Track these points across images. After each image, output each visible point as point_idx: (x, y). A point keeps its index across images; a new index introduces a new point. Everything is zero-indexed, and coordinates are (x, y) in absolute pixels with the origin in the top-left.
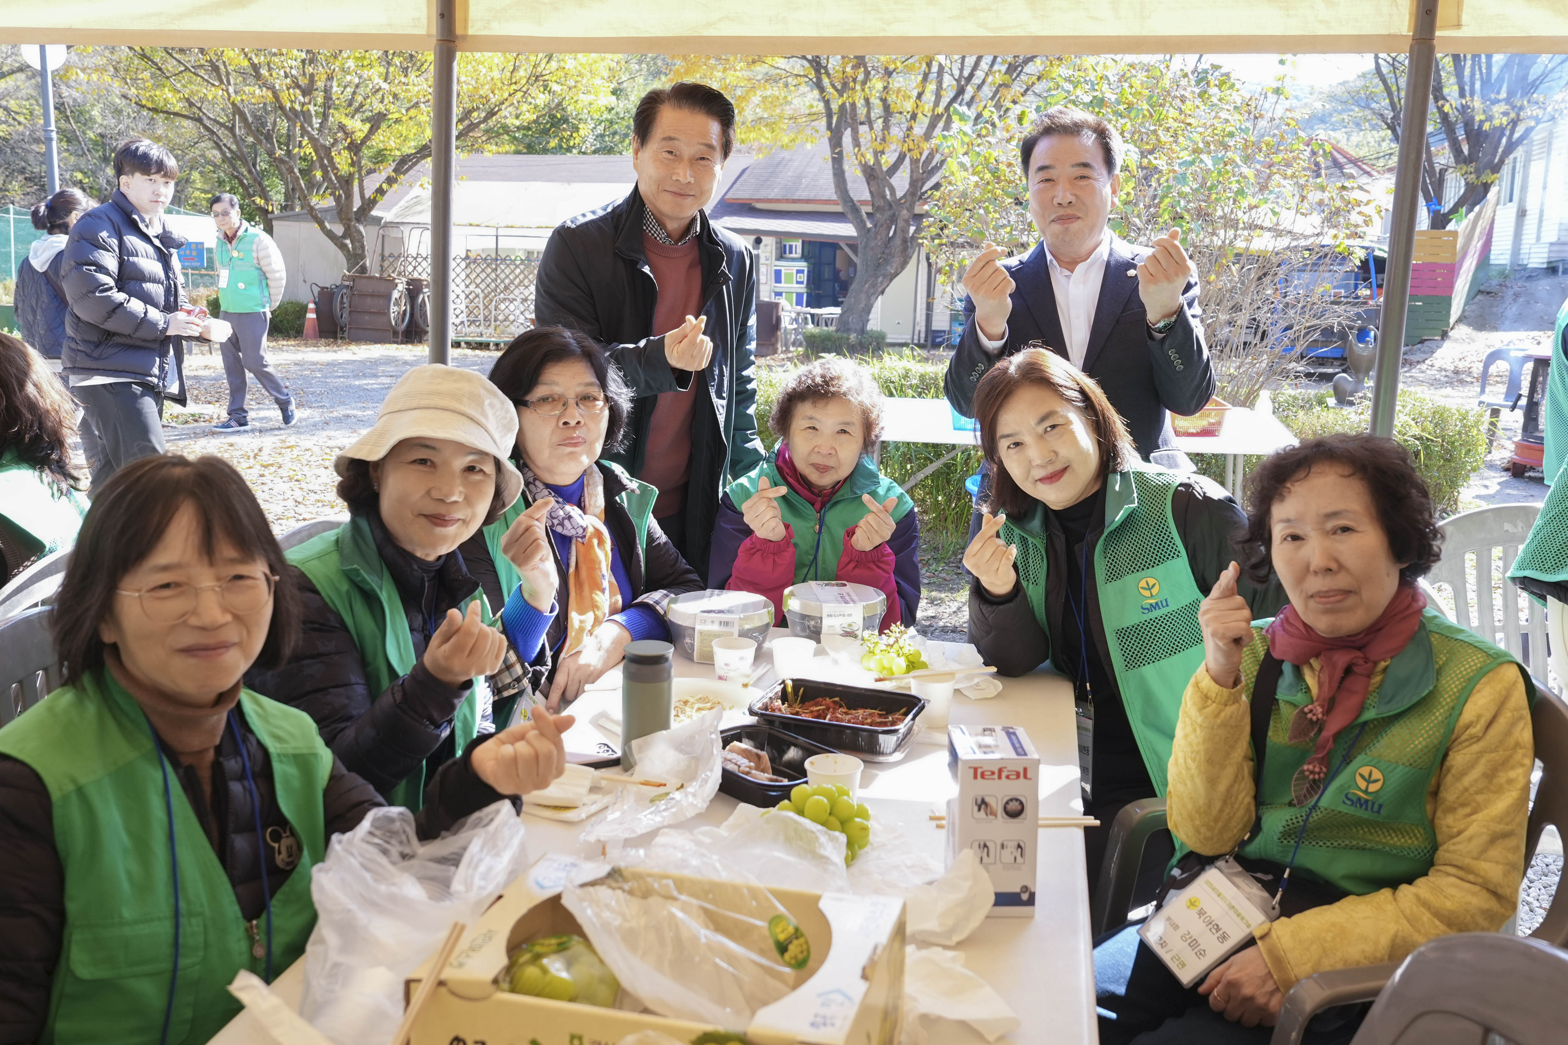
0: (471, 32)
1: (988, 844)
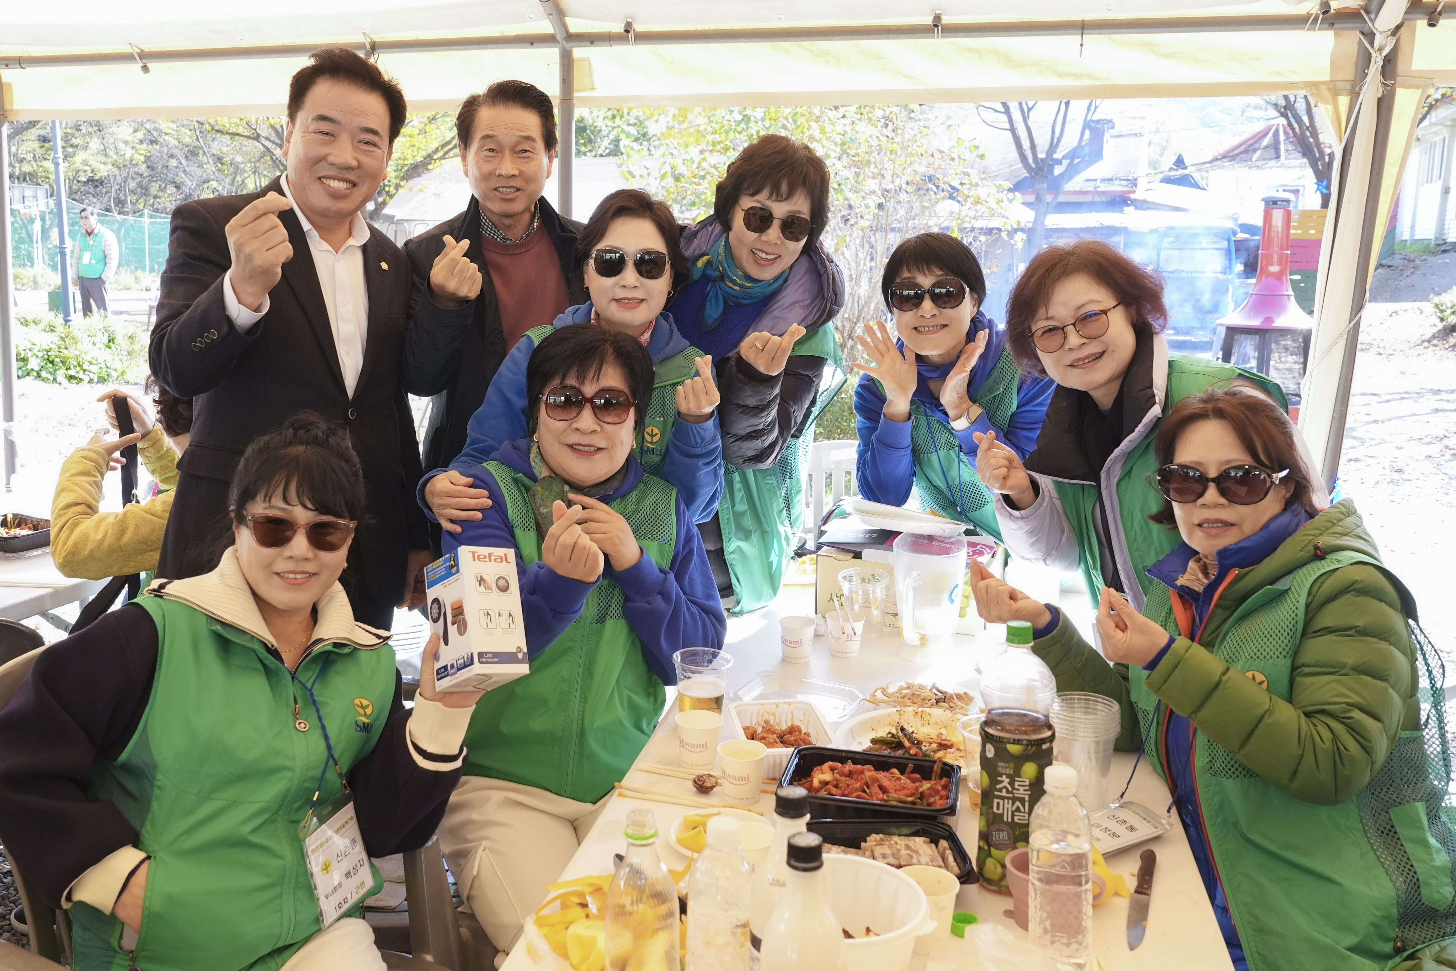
0: (15, 107)
1: (490, 612)
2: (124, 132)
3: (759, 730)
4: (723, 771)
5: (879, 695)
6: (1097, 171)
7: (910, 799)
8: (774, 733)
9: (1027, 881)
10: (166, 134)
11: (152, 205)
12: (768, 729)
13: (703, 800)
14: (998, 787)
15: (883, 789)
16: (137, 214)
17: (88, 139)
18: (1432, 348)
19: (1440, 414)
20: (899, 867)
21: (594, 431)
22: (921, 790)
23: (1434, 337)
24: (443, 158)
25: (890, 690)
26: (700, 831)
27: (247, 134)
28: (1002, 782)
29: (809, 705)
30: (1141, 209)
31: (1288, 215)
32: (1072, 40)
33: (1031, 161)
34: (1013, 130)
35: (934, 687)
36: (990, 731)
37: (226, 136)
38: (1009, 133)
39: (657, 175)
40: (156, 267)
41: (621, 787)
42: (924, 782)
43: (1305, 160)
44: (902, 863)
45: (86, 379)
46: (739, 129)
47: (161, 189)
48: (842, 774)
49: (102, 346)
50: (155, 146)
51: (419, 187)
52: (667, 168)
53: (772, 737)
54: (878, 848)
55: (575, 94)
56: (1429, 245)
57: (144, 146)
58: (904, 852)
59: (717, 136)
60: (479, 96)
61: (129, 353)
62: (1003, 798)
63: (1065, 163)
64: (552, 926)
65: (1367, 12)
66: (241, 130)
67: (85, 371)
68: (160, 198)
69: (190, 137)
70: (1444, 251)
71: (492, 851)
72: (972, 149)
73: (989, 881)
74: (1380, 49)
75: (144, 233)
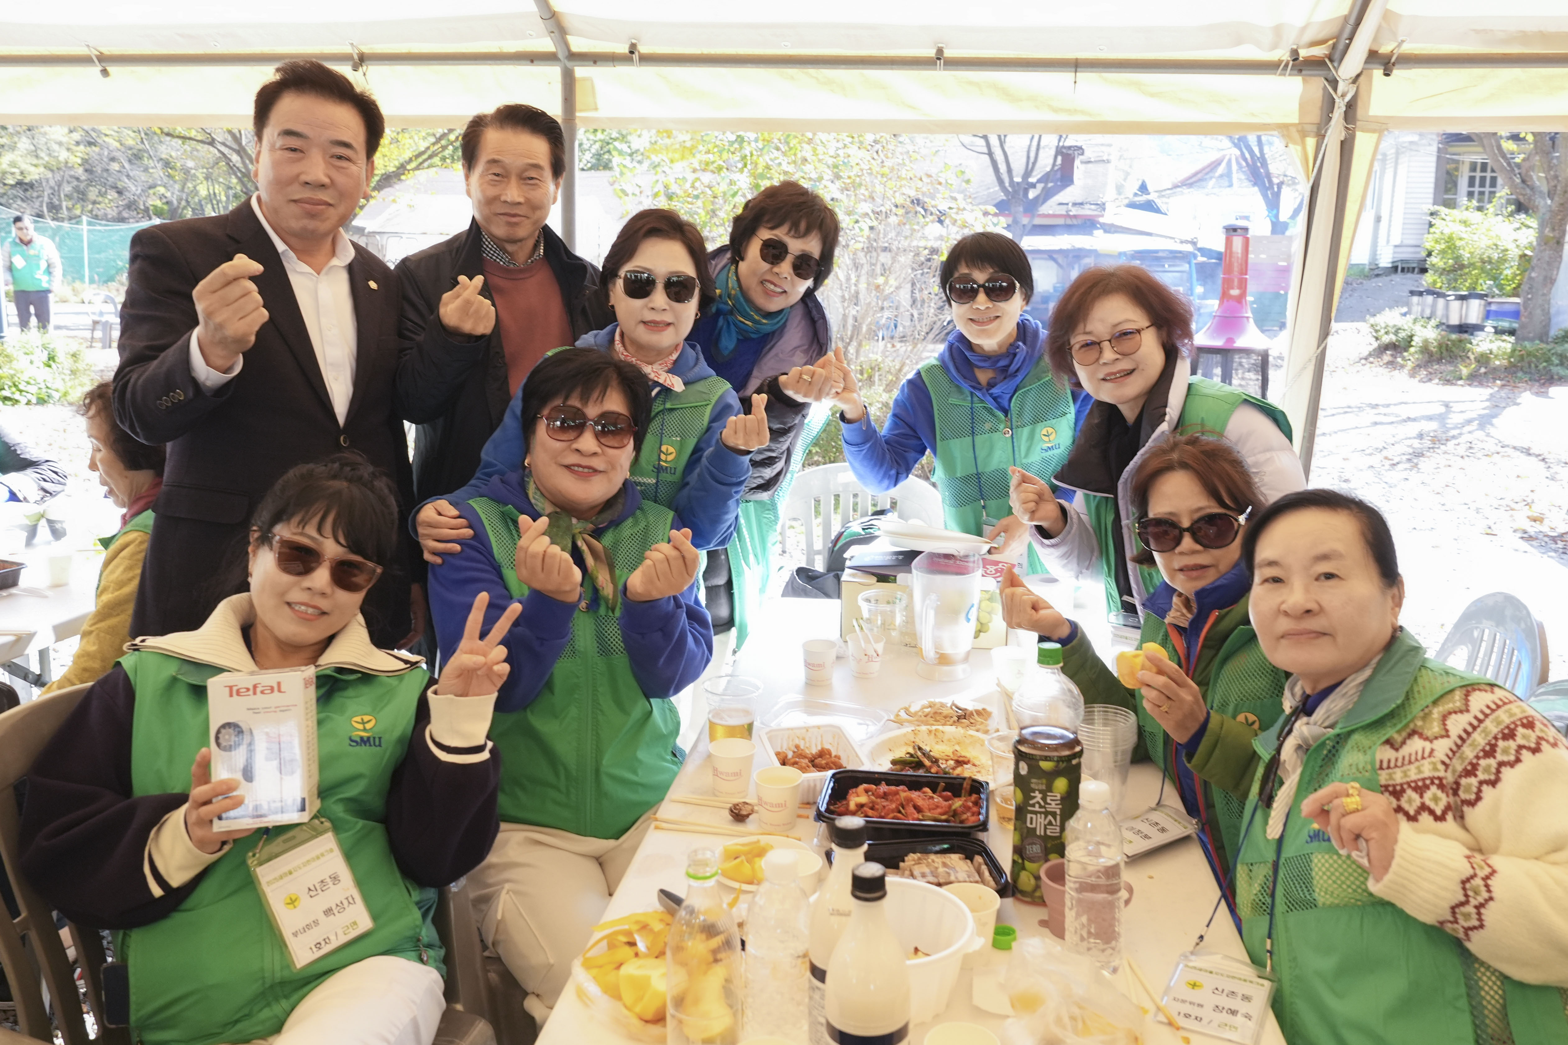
2: (58, 133)
3: (790, 755)
4: (760, 799)
5: (903, 714)
6: (1068, 195)
7: (944, 817)
8: (805, 757)
9: (1064, 892)
10: (106, 135)
11: (91, 211)
12: (799, 754)
13: (739, 828)
14: (1031, 802)
15: (918, 809)
16: (74, 221)
17: (16, 139)
18: (1368, 365)
19: (1378, 426)
20: (939, 885)
21: (595, 454)
22: (954, 807)
23: (1370, 355)
24: (417, 168)
25: (913, 709)
26: (742, 862)
27: (199, 138)
28: (1034, 797)
29: (839, 728)
30: (1109, 232)
31: (1246, 242)
32: (1067, 77)
33: (1007, 184)
34: (990, 154)
35: (953, 704)
36: (1023, 749)
37: (176, 140)
38: (987, 157)
39: (649, 193)
40: (96, 277)
41: (656, 820)
42: (956, 800)
43: (1256, 189)
44: (942, 881)
45: (23, 400)
46: (732, 149)
47: (100, 194)
48: (878, 797)
49: (42, 365)
50: (94, 148)
51: (392, 198)
52: (659, 187)
53: (804, 762)
54: (916, 867)
55: (578, 114)
56: (1363, 269)
57: (82, 148)
58: (941, 870)
59: (711, 156)
60: (485, 116)
61: (73, 372)
62: (1035, 813)
63: (1040, 186)
64: (601, 967)
65: (1331, 61)
66: (193, 134)
67: (21, 391)
68: (99, 203)
69: (134, 139)
70: (1377, 275)
71: (516, 893)
72: (959, 174)
73: (1023, 893)
74: (1343, 96)
75: (82, 241)
